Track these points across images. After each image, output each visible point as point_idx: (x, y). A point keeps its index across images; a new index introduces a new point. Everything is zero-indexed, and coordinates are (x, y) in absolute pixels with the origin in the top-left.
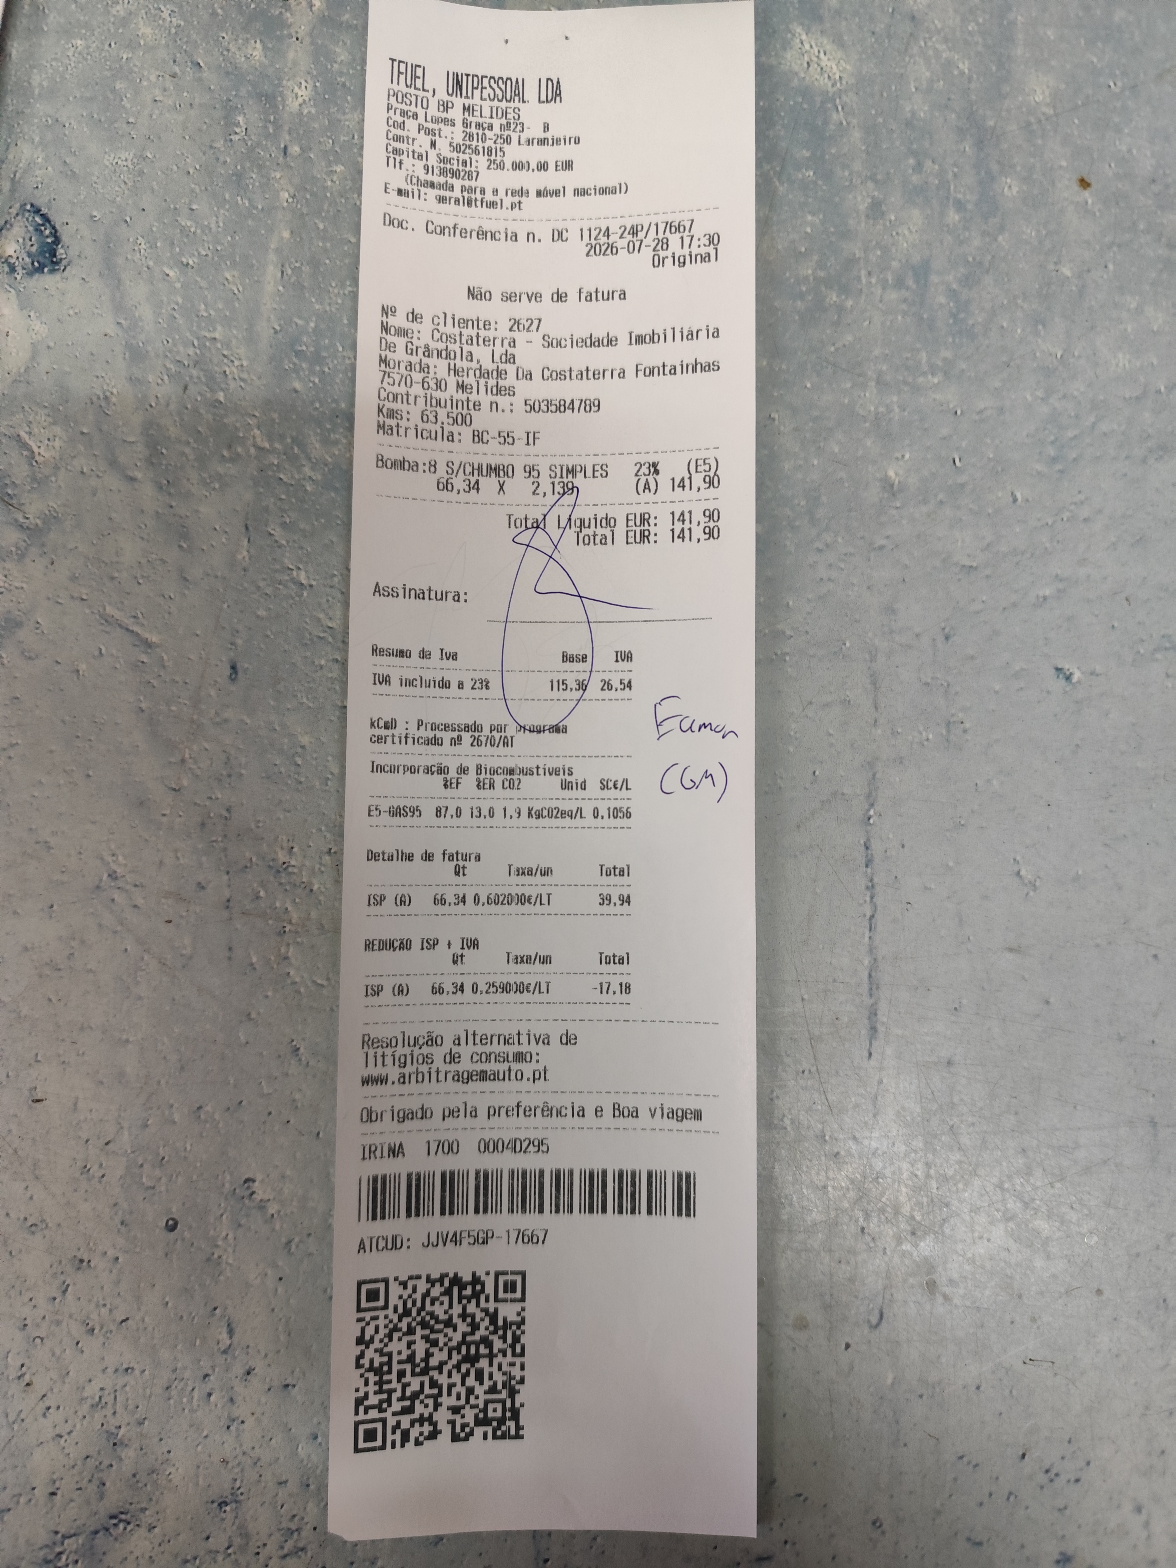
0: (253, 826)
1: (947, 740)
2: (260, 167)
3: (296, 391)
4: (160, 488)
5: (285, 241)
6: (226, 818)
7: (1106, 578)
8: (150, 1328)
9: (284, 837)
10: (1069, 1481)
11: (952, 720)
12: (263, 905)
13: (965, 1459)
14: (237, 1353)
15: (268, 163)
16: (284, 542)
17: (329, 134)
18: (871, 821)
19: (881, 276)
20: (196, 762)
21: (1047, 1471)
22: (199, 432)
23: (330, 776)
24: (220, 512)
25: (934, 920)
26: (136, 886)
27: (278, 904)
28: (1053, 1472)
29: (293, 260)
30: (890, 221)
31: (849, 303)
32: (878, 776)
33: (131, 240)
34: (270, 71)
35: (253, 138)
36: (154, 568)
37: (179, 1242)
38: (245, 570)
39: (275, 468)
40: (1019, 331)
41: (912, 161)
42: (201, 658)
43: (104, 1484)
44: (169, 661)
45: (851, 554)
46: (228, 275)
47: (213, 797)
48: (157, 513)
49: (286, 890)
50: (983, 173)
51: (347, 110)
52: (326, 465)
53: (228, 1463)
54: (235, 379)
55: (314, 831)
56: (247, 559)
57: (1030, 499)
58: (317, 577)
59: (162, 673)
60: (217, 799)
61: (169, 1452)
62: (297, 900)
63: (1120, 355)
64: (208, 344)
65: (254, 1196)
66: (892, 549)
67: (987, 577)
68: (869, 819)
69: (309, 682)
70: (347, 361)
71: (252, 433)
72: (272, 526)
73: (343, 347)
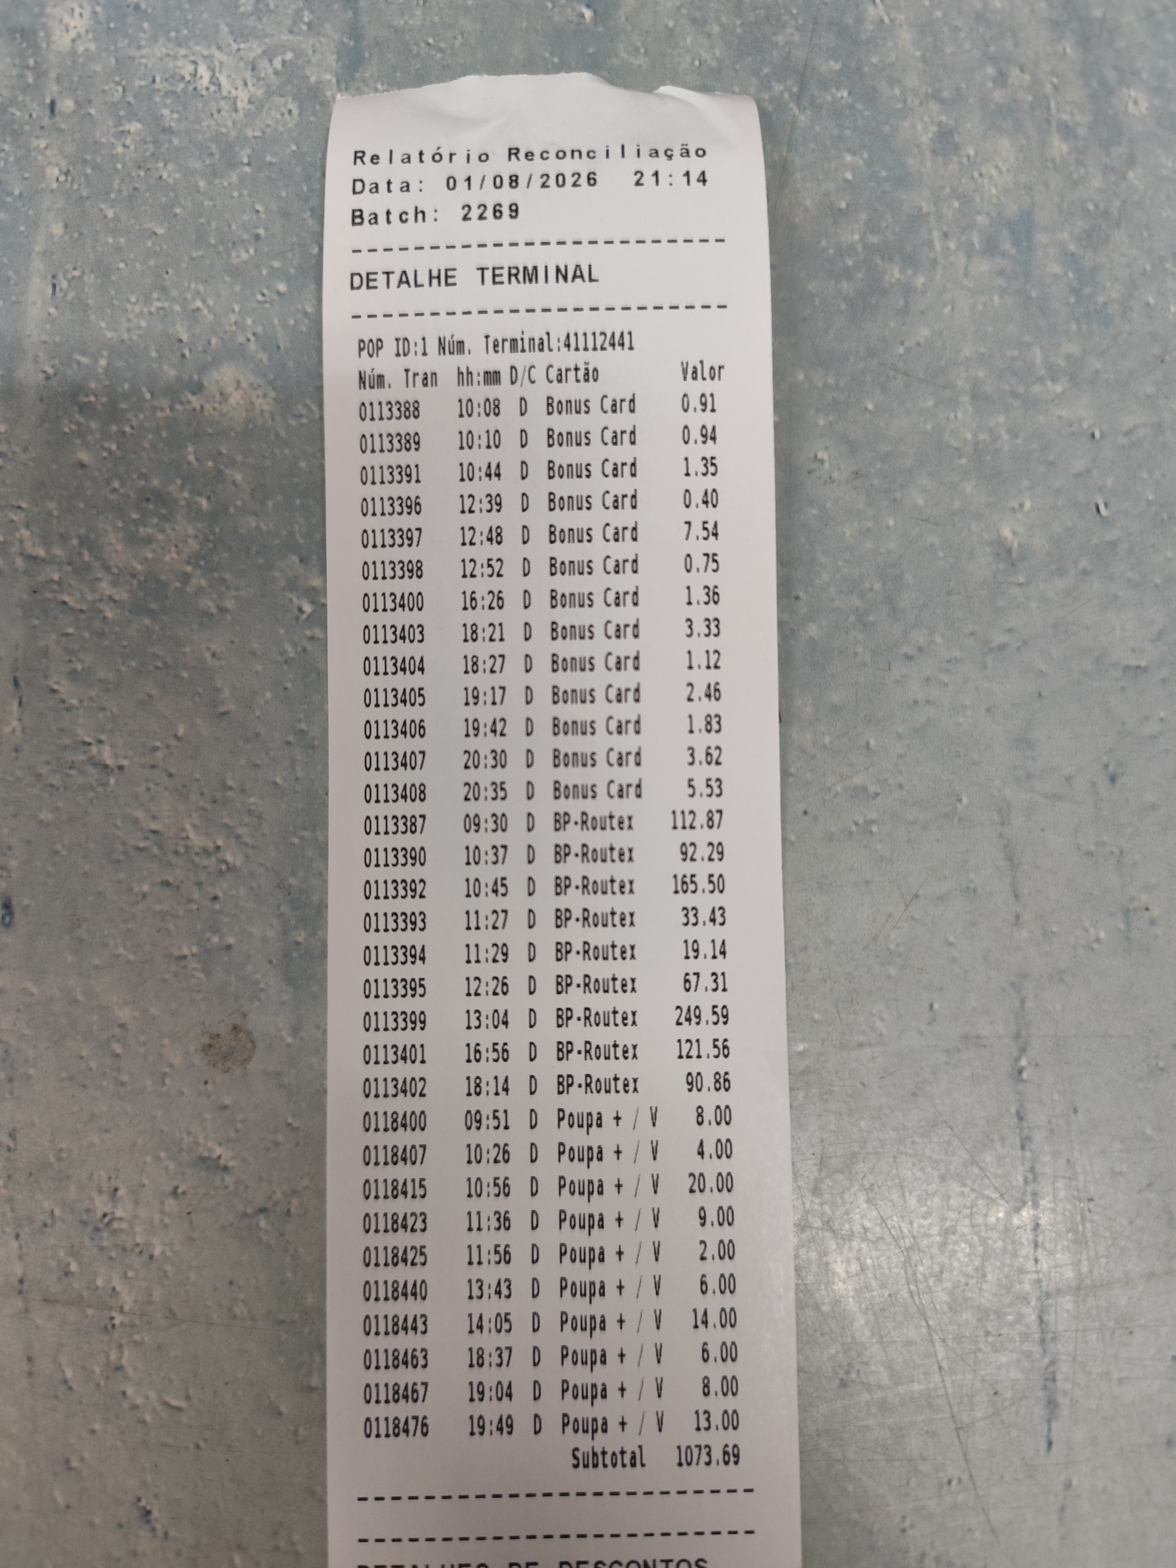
0: (52, 1159)
1: (1128, 939)
2: (16, 134)
3: (82, 466)
5: (56, 239)
6: (9, 1149)
9: (103, 1174)
11: (1131, 907)
12: (76, 1285)
15: (27, 128)
16: (75, 702)
17: (117, 79)
18: (1025, 1076)
19: (963, 238)
23: (168, 1070)
27: (100, 1282)
29: (69, 267)
30: (969, 157)
31: (920, 280)
32: (1028, 1004)
35: (4, 92)
38: (16, 750)
39: (55, 587)
41: (990, 70)
45: (957, 660)
49: (111, 1258)
50: (1095, 83)
51: (143, 43)
52: (134, 576)
55: (149, 1159)
56: (18, 731)
58: (130, 753)
62: (130, 1274)
66: (1018, 649)
67: (1164, 681)
68: (1020, 1072)
69: (126, 921)
70: (159, 414)
71: (18, 535)
72: (55, 678)
73: (152, 393)
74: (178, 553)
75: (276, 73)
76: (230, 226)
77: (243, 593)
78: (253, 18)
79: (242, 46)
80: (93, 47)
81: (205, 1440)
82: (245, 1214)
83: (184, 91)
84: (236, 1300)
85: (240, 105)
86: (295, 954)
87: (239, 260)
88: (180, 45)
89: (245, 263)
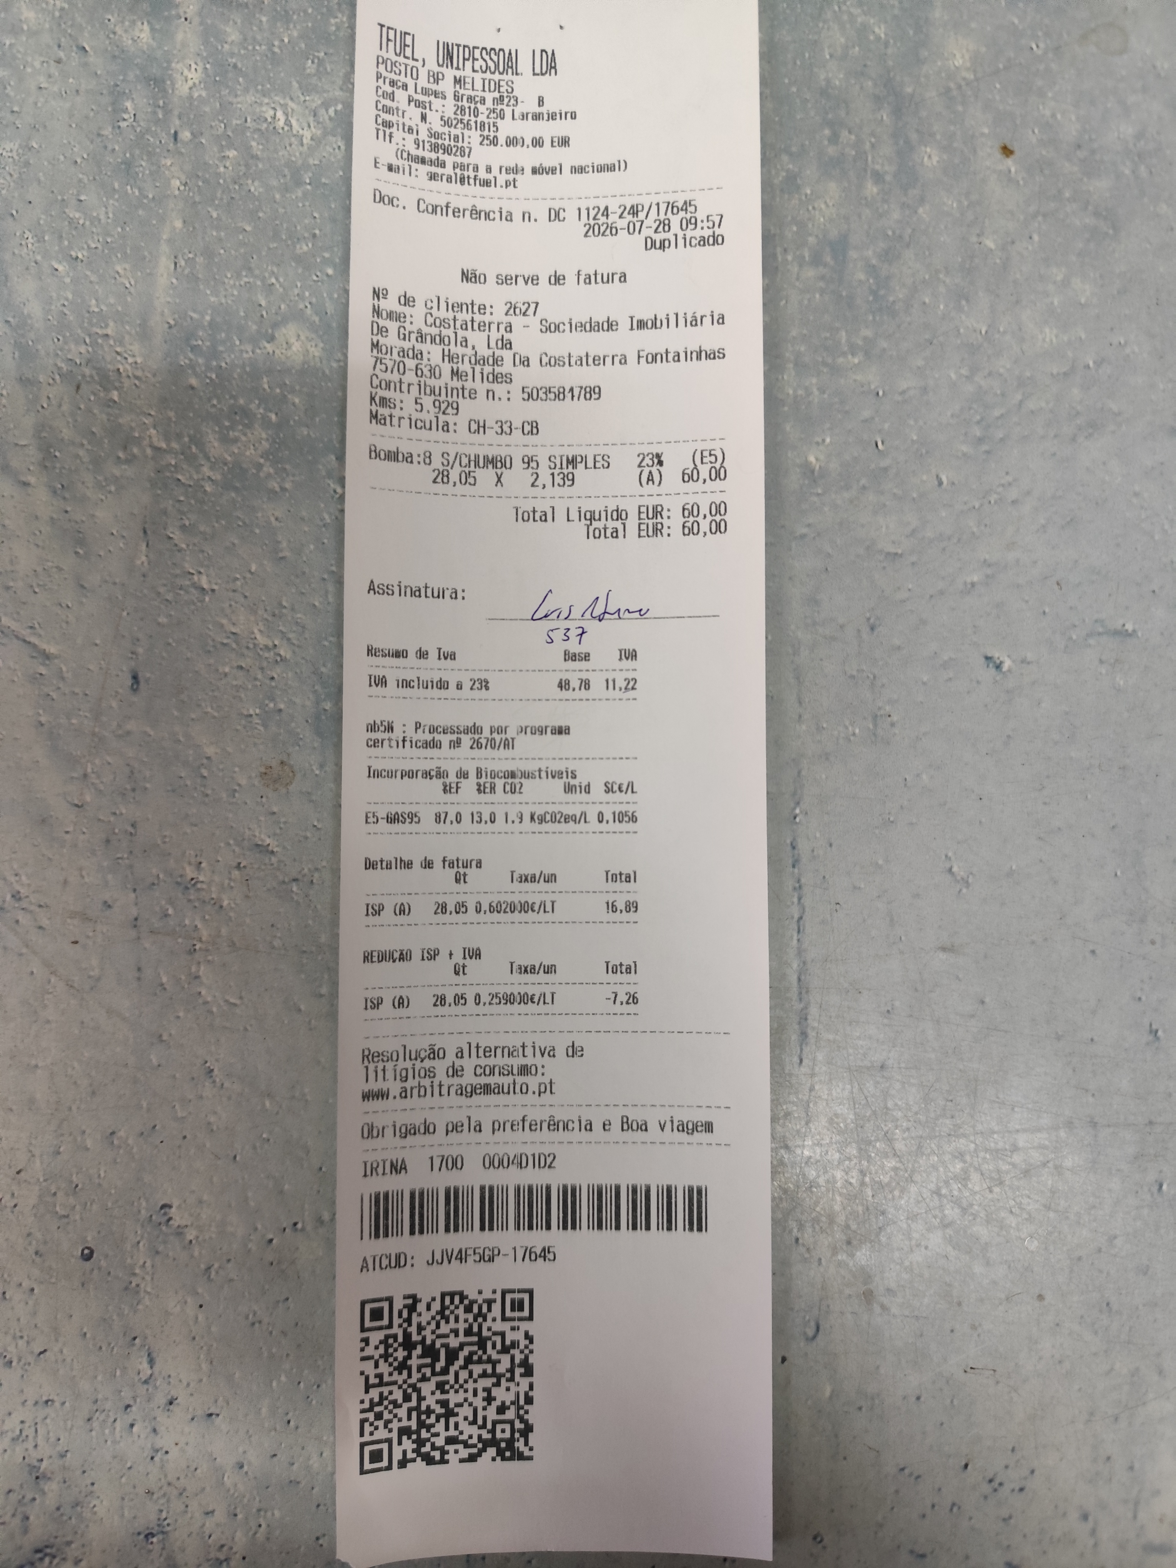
0: (159, 842)
1: (874, 734)
2: (150, 154)
3: (192, 388)
4: (55, 492)
5: (177, 231)
6: (131, 834)
7: (1035, 562)
8: (69, 1360)
9: (192, 852)
10: (1013, 1490)
11: (879, 714)
12: (172, 923)
13: (907, 1471)
14: (158, 1383)
15: (158, 150)
16: (184, 546)
17: (220, 118)
18: (798, 820)
19: (798, 253)
20: (98, 777)
21: (991, 1481)
22: (93, 433)
23: (237, 788)
24: (116, 516)
25: (864, 921)
26: (40, 906)
27: (187, 922)
28: (997, 1481)
29: (186, 251)
30: (806, 195)
32: (803, 773)
33: (18, 234)
34: (159, 54)
35: (142, 124)
36: (50, 576)
37: (96, 1272)
38: (144, 576)
39: (173, 469)
40: (942, 307)
41: (827, 132)
42: (101, 668)
43: (28, 1518)
44: (68, 672)
46: (119, 268)
47: (118, 812)
48: (52, 518)
49: (195, 907)
50: (901, 142)
51: (239, 93)
52: (225, 464)
53: (153, 1494)
54: (128, 377)
55: (222, 845)
56: (146, 564)
57: (956, 482)
58: (219, 581)
59: (61, 685)
60: (121, 814)
61: (93, 1484)
62: (207, 917)
63: (1047, 330)
64: (100, 341)
65: (171, 1222)
66: (814, 538)
67: (913, 564)
68: (795, 818)
69: (213, 691)
70: (245, 355)
71: (148, 433)
72: (171, 529)
73: (240, 340)
74: (255, 450)
75: (330, 119)
76: (296, 227)
77: (297, 478)
78: (315, 78)
79: (307, 98)
80: (204, 94)
81: (251, 1025)
82: (284, 882)
83: (267, 129)
84: (275, 937)
85: (305, 141)
86: (323, 717)
87: (301, 251)
88: (264, 96)
89: (305, 253)
